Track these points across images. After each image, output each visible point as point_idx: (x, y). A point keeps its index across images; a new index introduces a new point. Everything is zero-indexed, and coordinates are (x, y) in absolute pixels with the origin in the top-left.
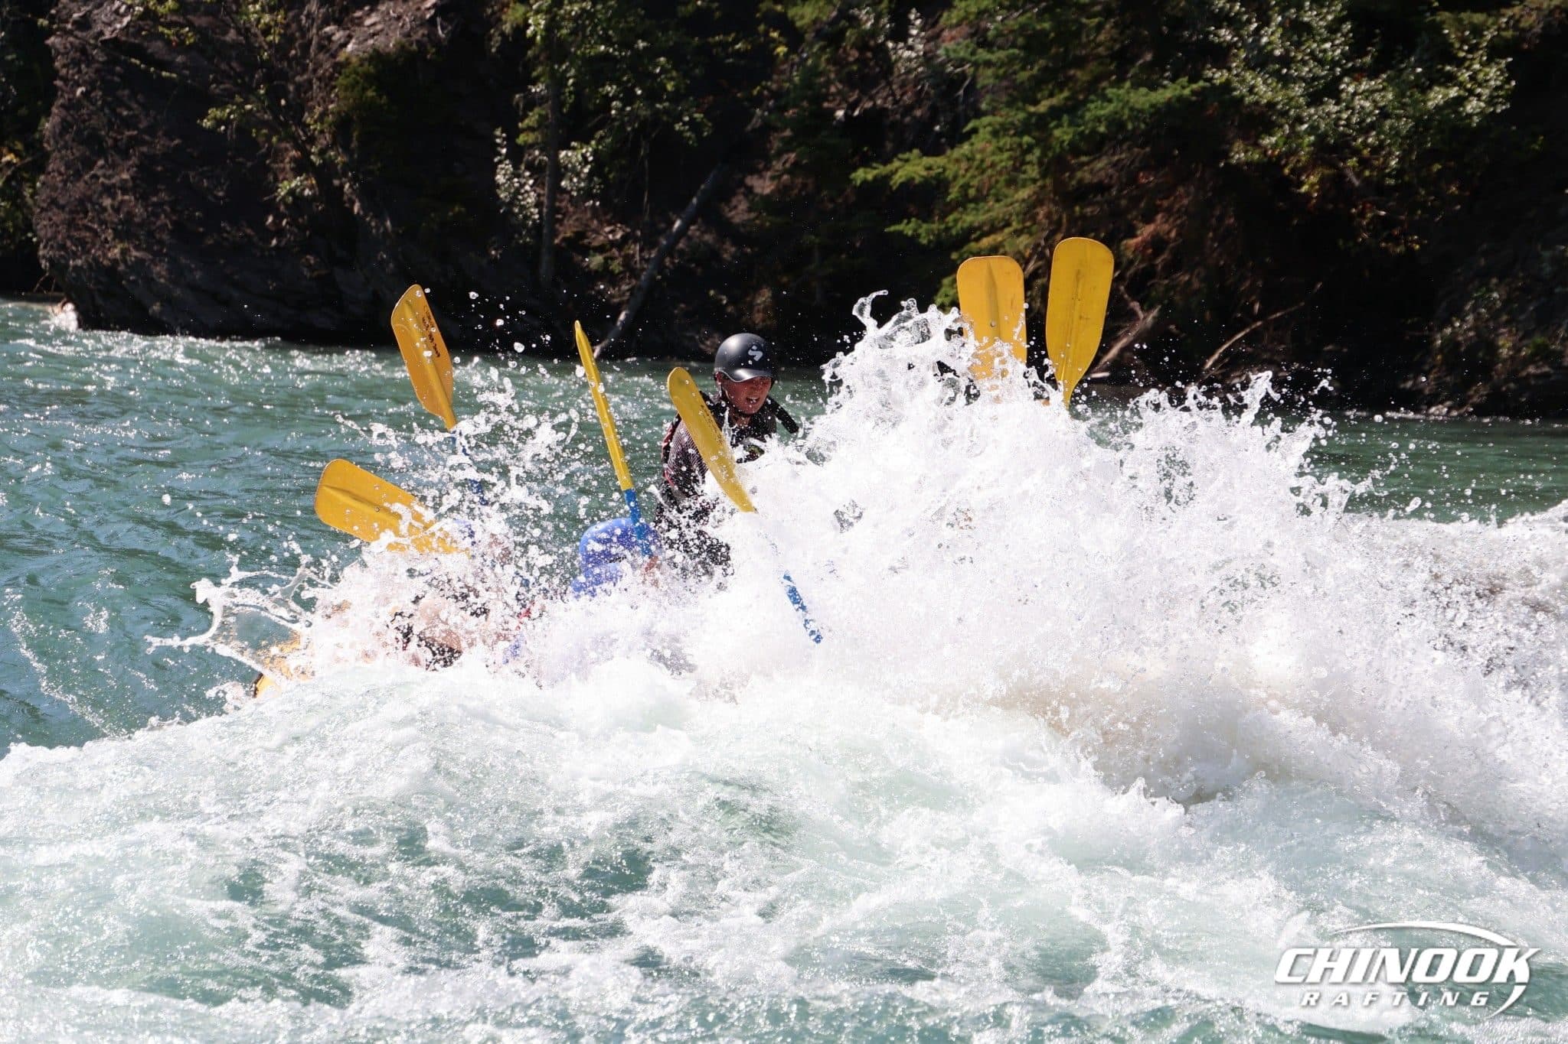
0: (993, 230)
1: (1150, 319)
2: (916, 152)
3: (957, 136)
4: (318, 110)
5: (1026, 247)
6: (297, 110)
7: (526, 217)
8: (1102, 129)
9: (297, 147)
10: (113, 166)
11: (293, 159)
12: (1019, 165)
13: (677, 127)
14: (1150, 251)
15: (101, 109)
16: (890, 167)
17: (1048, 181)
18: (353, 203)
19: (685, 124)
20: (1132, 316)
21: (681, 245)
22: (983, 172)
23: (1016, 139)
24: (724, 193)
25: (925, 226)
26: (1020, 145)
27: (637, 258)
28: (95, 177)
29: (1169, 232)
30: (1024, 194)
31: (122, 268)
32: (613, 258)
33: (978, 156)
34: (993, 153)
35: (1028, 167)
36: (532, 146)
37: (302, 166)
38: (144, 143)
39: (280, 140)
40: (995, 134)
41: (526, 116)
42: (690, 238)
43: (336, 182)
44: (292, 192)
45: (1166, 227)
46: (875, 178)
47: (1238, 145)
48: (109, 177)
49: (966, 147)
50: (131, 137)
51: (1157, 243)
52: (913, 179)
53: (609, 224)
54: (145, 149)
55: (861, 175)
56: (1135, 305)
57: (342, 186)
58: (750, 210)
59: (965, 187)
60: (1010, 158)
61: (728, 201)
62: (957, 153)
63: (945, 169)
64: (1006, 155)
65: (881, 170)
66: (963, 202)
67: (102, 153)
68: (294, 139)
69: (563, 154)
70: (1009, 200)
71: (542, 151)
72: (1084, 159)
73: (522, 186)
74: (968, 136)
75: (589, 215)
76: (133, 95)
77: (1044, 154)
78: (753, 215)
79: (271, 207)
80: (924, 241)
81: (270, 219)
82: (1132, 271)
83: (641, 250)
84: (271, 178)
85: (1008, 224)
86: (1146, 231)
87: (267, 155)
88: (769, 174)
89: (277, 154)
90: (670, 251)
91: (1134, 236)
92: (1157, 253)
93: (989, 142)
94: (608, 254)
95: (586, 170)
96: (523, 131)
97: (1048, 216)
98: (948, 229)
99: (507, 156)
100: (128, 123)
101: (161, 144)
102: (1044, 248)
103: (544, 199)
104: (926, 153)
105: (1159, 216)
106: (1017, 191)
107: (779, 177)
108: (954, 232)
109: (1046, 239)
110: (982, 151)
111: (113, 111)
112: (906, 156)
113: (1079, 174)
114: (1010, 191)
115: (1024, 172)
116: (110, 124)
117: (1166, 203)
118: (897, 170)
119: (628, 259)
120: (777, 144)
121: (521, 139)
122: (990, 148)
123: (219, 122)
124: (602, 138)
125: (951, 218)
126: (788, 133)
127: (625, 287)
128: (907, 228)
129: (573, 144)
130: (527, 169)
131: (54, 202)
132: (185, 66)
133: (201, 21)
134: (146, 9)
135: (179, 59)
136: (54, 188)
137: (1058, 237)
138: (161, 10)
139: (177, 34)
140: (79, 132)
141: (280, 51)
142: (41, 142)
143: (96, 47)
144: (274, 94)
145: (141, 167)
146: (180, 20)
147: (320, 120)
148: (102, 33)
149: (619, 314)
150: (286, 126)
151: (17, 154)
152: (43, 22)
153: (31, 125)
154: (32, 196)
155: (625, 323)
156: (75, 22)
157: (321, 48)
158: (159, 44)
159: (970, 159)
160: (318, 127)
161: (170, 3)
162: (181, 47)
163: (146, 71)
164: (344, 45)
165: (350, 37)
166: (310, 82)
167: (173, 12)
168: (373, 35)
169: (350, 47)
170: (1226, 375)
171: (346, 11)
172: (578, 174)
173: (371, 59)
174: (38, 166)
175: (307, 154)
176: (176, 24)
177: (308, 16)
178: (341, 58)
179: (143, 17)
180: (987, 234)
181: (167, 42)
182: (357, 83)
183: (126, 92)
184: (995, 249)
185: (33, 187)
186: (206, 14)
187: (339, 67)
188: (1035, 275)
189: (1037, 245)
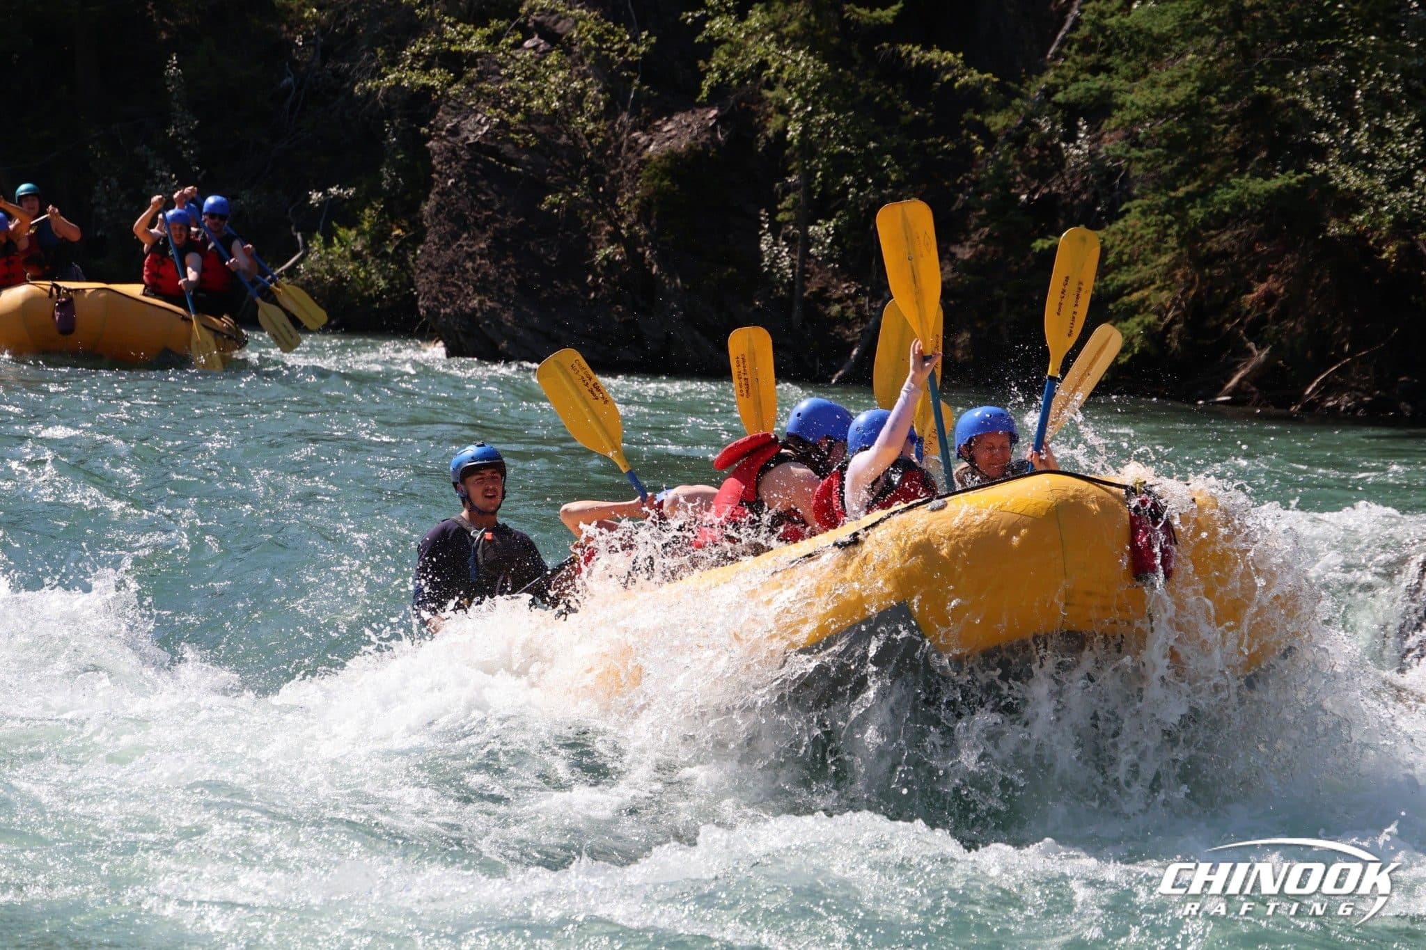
0: (1142, 285)
1: (1262, 356)
3: (1114, 215)
4: (627, 195)
5: (1167, 299)
6: (612, 195)
7: (783, 276)
8: (1227, 209)
9: (611, 223)
11: (608, 233)
12: (1162, 236)
14: (1263, 303)
15: (466, 195)
17: (1184, 250)
18: (651, 265)
20: (1250, 351)
22: (1134, 243)
23: (1160, 217)
26: (1163, 222)
27: (867, 307)
28: (461, 246)
29: (1279, 288)
30: (1165, 259)
31: (479, 314)
32: (848, 308)
33: (1131, 230)
34: (1142, 228)
35: (1169, 239)
36: (788, 222)
37: (614, 238)
38: (497, 220)
39: (598, 219)
40: (1144, 213)
41: (783, 200)
43: (640, 250)
44: (606, 257)
45: (1276, 285)
46: (1050, 247)
47: (1333, 222)
48: (471, 246)
49: (1121, 223)
50: (487, 216)
51: (1269, 297)
53: (846, 281)
54: (497, 225)
55: (1040, 244)
56: (1251, 345)
57: (644, 253)
58: (954, 271)
59: (1120, 254)
60: (1155, 232)
62: (1114, 228)
64: (1152, 229)
65: (1055, 240)
66: (1118, 265)
67: (465, 228)
68: (608, 216)
69: (811, 228)
70: (1154, 264)
71: (795, 226)
72: (1213, 232)
73: (780, 252)
74: (1122, 215)
75: (830, 274)
76: (490, 185)
77: (1181, 229)
78: (956, 275)
79: (591, 269)
81: (590, 278)
82: (1249, 318)
83: (870, 301)
84: (591, 247)
85: (1153, 282)
86: (1260, 289)
87: (588, 230)
88: (968, 243)
89: (596, 229)
91: (1251, 292)
92: (1268, 306)
93: (1139, 219)
94: (844, 304)
95: (829, 241)
96: (781, 211)
97: (1184, 276)
98: (1106, 286)
99: (769, 230)
100: (487, 205)
101: (510, 221)
102: (1180, 301)
103: (796, 262)
105: (1271, 278)
106: (1160, 256)
107: (976, 246)
108: (1111, 288)
109: (1182, 294)
110: (1134, 226)
111: (475, 197)
113: (1209, 244)
114: (1155, 257)
115: (1166, 242)
116: (472, 207)
117: (1276, 267)
119: (860, 308)
120: (975, 221)
121: (780, 217)
122: (1139, 224)
123: (553, 205)
124: (841, 216)
125: (1109, 277)
126: (983, 212)
127: (857, 330)
129: (820, 221)
130: (784, 239)
131: (430, 265)
132: (528, 163)
133: (541, 129)
134: (502, 120)
135: (524, 157)
136: (430, 255)
137: (1192, 292)
138: (512, 120)
139: (523, 139)
140: (449, 213)
141: (600, 150)
142: (421, 220)
143: (463, 149)
144: (594, 184)
145: (494, 238)
146: (526, 128)
147: (628, 203)
148: (467, 138)
149: (852, 350)
150: (603, 207)
151: (404, 229)
152: (424, 130)
153: (414, 208)
154: (414, 261)
155: (856, 356)
156: (448, 131)
157: (630, 149)
158: (510, 146)
159: (1124, 232)
160: (627, 208)
161: (519, 115)
162: (526, 148)
163: (500, 166)
164: (647, 147)
165: (652, 140)
166: (621, 174)
167: (521, 122)
168: (669, 139)
169: (652, 148)
170: (1323, 400)
171: (649, 120)
172: (822, 244)
173: (667, 157)
174: (419, 238)
175: (618, 228)
176: (523, 131)
177: (620, 125)
178: (645, 156)
179: (499, 126)
180: (1137, 290)
181: (516, 145)
182: (656, 174)
183: (485, 183)
184: (1142, 301)
185: (415, 253)
186: (545, 123)
187: (643, 163)
188: (1173, 321)
189: (1176, 298)
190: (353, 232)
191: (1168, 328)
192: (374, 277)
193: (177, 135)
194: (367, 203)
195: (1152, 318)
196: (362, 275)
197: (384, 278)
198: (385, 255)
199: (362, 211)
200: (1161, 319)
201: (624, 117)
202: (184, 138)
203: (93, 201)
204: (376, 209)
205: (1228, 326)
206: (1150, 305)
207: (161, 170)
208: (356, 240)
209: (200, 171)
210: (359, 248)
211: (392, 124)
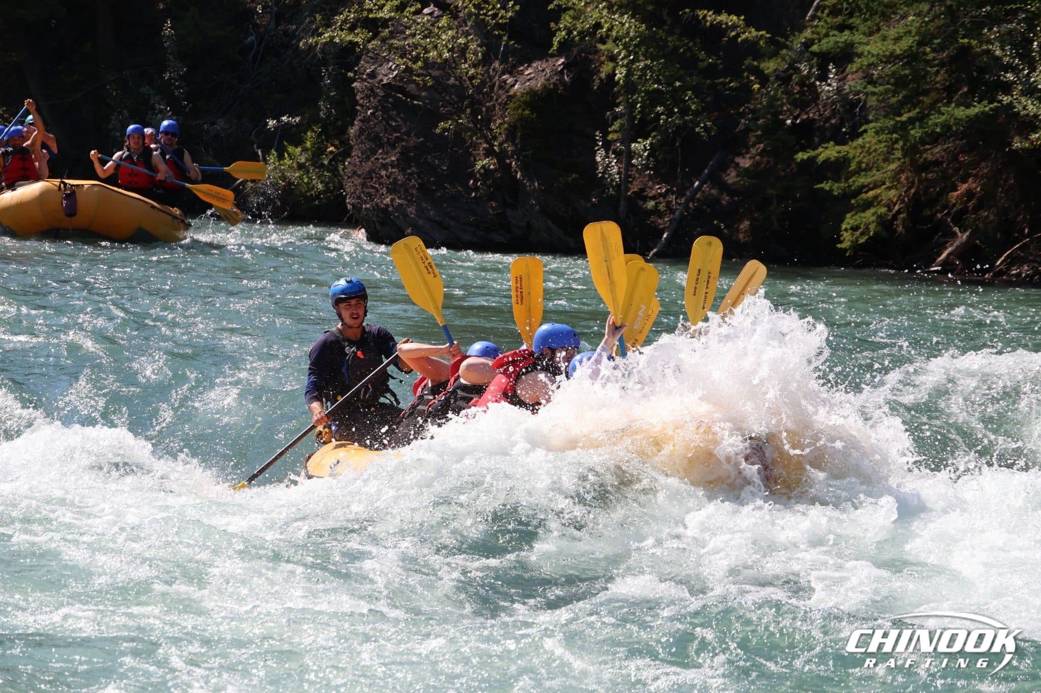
0: (876, 186)
1: (964, 237)
2: (832, 143)
3: (855, 134)
4: (499, 121)
5: (894, 196)
6: (488, 120)
7: (612, 180)
8: (938, 130)
9: (487, 142)
10: (387, 153)
11: (485, 149)
12: (891, 150)
13: (697, 130)
14: (965, 199)
15: (381, 122)
16: (816, 152)
17: (907, 160)
18: (517, 172)
19: (701, 128)
20: (956, 234)
21: (698, 196)
22: (870, 154)
23: (889, 136)
24: (723, 166)
25: (836, 185)
26: (891, 139)
27: (674, 203)
28: (377, 159)
29: (976, 188)
30: (893, 166)
31: (391, 209)
32: (660, 203)
33: (867, 145)
34: (876, 144)
35: (896, 152)
36: (616, 141)
37: (489, 153)
38: (403, 140)
39: (477, 139)
40: (877, 133)
41: (613, 124)
42: (703, 192)
43: (508, 161)
44: (483, 167)
45: (974, 185)
46: (808, 158)
47: (1017, 138)
48: (385, 159)
49: (860, 141)
50: (397, 137)
51: (970, 194)
52: (829, 158)
53: (658, 184)
54: (404, 144)
55: (801, 156)
56: (956, 229)
57: (511, 163)
58: (737, 176)
59: (860, 163)
60: (885, 146)
61: (725, 171)
62: (855, 144)
63: (848, 153)
64: (883, 144)
65: (812, 153)
66: (859, 171)
67: (381, 146)
68: (484, 137)
69: (633, 145)
70: (884, 170)
71: (622, 143)
72: (928, 147)
73: (610, 163)
74: (861, 134)
75: (647, 179)
76: (398, 115)
77: (905, 144)
78: (739, 179)
79: (472, 175)
80: (836, 193)
81: (472, 182)
82: (955, 209)
83: (676, 198)
84: (472, 159)
85: (884, 184)
86: (963, 187)
87: (470, 147)
88: (748, 156)
89: (475, 146)
90: (692, 199)
91: (957, 190)
92: (969, 200)
93: (874, 137)
94: (657, 201)
95: (646, 154)
96: (611, 132)
97: (907, 179)
98: (849, 186)
99: (602, 146)
100: (395, 129)
101: (413, 141)
102: (904, 197)
103: (622, 170)
104: (838, 143)
105: (971, 179)
106: (889, 164)
107: (754, 157)
108: (853, 188)
109: (905, 192)
110: (870, 142)
111: (388, 123)
112: (826, 145)
113: (925, 155)
114: (885, 165)
115: (893, 154)
116: (386, 130)
117: (974, 172)
118: (821, 153)
119: (668, 203)
120: (753, 139)
121: (610, 137)
122: (874, 141)
123: (445, 130)
124: (655, 136)
125: (851, 180)
126: (759, 133)
127: (666, 219)
128: (826, 186)
129: (639, 140)
130: (613, 153)
131: (355, 173)
132: (426, 98)
133: (436, 73)
134: (407, 66)
135: (423, 94)
136: (355, 165)
137: (913, 191)
138: (414, 67)
139: (423, 80)
140: (369, 134)
141: (479, 89)
142: (348, 140)
143: (378, 88)
144: (475, 113)
145: (402, 153)
146: (425, 72)
147: (499, 127)
148: (382, 80)
149: (663, 234)
150: (481, 130)
151: (336, 147)
152: (351, 74)
153: (343, 131)
154: (343, 170)
155: (666, 239)
156: (368, 74)
157: (501, 87)
158: (413, 86)
159: (862, 147)
160: (498, 131)
161: (420, 63)
162: (425, 87)
163: (405, 101)
164: (513, 86)
165: (516, 81)
166: (494, 106)
167: (421, 68)
168: (529, 80)
169: (516, 86)
170: (1009, 269)
171: (514, 67)
172: (641, 156)
173: (527, 93)
174: (347, 153)
175: (492, 146)
176: (423, 75)
177: (493, 70)
178: (511, 93)
179: (405, 71)
180: (872, 189)
181: (418, 85)
182: (520, 106)
183: (395, 112)
184: (876, 197)
185: (344, 165)
186: (439, 69)
187: (510, 98)
188: (899, 212)
189: (900, 195)
190: (299, 149)
191: (895, 217)
192: (314, 182)
193: (171, 78)
194: (309, 127)
195: (883, 210)
196: (306, 180)
197: (321, 182)
198: (323, 165)
199: (306, 134)
200: (890, 210)
201: (496, 64)
202: (176, 80)
203: (110, 127)
204: (315, 132)
205: (939, 215)
206: (882, 200)
207: (160, 104)
208: (301, 154)
209: (188, 105)
210: (303, 160)
211: (327, 70)
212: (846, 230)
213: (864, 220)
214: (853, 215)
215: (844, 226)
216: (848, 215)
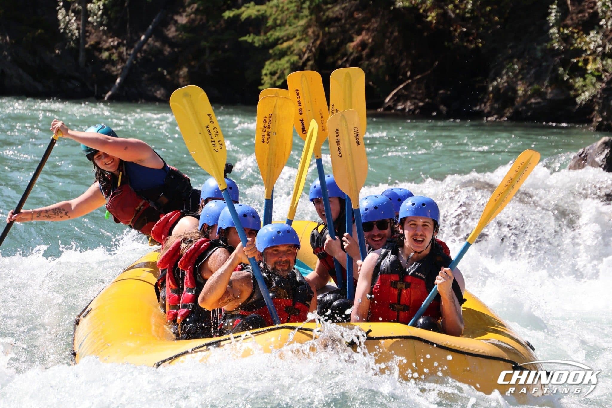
0: (289, 39)
2: (252, 3)
5: (304, 47)
7: (72, 35)
12: (300, 9)
14: (360, 48)
16: (240, 11)
17: (313, 17)
21: (145, 47)
22: (283, 12)
24: (165, 23)
25: (257, 38)
27: (125, 53)
29: (368, 39)
30: (302, 22)
32: (113, 53)
33: (281, 5)
34: (288, 4)
35: (304, 10)
42: (149, 44)
45: (367, 37)
46: (234, 16)
49: (275, 1)
51: (363, 45)
52: (251, 16)
53: (111, 37)
55: (228, 14)
58: (177, 31)
59: (275, 20)
60: (296, 6)
61: (166, 27)
62: (271, 4)
63: (266, 11)
64: (294, 5)
65: (237, 12)
66: (275, 27)
69: (89, 5)
70: (295, 26)
71: (79, 4)
72: (329, 6)
73: (70, 20)
75: (101, 34)
77: (311, 4)
78: (178, 33)
80: (257, 45)
82: (352, 57)
83: (127, 50)
85: (295, 37)
86: (358, 39)
88: (185, 14)
90: (139, 50)
91: (353, 42)
92: (363, 49)
94: (111, 52)
95: (100, 13)
97: (313, 32)
98: (268, 39)
99: (63, 6)
102: (312, 47)
103: (81, 26)
104: (257, 4)
105: (364, 33)
106: (299, 21)
107: (190, 15)
108: (271, 40)
109: (313, 43)
110: (283, 3)
112: (248, 5)
113: (327, 13)
114: (296, 21)
115: (302, 12)
117: (367, 26)
118: (244, 12)
119: (120, 54)
125: (269, 34)
127: (119, 67)
128: (249, 39)
130: (72, 12)
137: (318, 42)
149: (116, 79)
155: (119, 84)
159: (277, 6)
170: (396, 105)
172: (96, 15)
180: (286, 41)
184: (289, 48)
188: (308, 60)
189: (308, 46)
195: (295, 58)
200: (300, 58)
205: (340, 62)
206: (294, 50)
212: (266, 75)
213: (280, 67)
214: (272, 63)
215: (264, 72)
216: (267, 63)
